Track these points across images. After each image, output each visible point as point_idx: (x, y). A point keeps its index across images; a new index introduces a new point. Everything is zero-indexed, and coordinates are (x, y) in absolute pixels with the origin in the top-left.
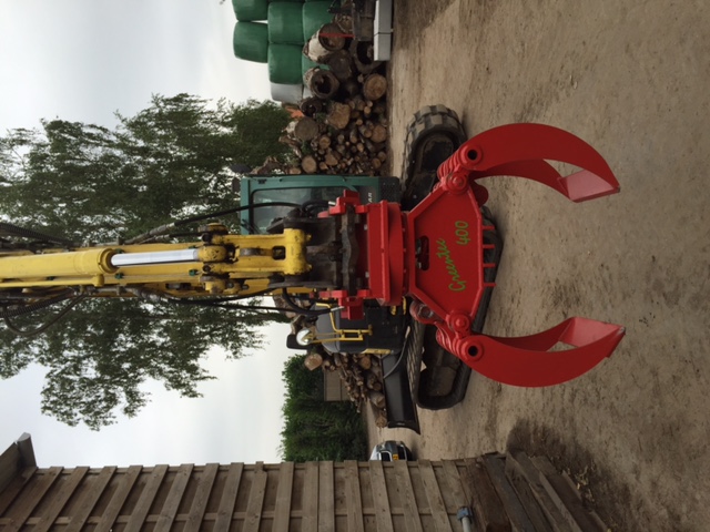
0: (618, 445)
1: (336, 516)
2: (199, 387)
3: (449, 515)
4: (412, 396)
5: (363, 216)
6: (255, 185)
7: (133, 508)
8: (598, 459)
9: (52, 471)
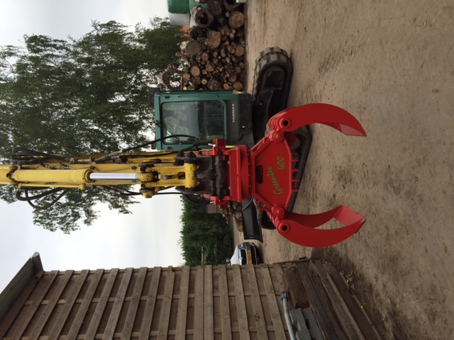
0: (368, 263)
1: (214, 297)
2: (130, 207)
3: (276, 295)
4: (259, 222)
5: (227, 157)
6: (163, 100)
7: (100, 294)
8: (358, 268)
9: (53, 273)
